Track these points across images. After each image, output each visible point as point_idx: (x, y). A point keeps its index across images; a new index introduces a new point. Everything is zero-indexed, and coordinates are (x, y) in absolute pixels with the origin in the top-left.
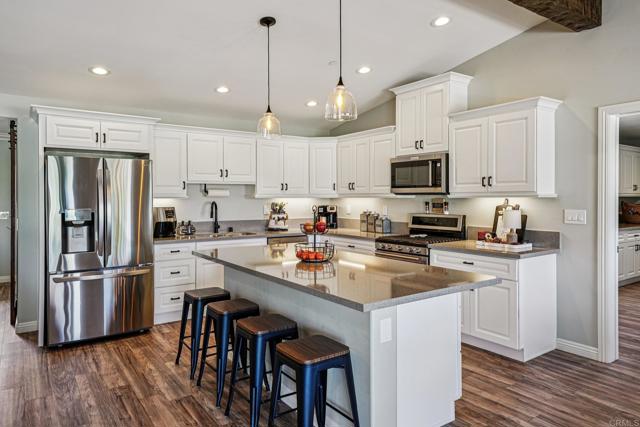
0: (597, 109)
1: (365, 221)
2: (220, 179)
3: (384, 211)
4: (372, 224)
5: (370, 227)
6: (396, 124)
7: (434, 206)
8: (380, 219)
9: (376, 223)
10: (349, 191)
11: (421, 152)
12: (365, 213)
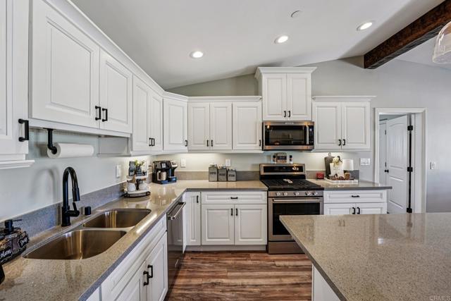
0: (374, 109)
1: (215, 173)
2: (95, 124)
3: (227, 163)
4: (224, 175)
5: (220, 177)
6: (261, 95)
7: (279, 158)
8: (232, 170)
9: (229, 173)
10: (207, 148)
11: (289, 119)
12: (213, 166)
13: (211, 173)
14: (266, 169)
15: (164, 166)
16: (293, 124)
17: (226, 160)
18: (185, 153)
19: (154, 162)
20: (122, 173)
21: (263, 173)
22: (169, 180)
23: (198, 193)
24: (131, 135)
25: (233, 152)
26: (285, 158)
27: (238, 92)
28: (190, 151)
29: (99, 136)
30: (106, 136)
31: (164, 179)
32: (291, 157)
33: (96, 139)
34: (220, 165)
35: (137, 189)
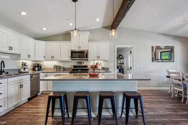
0: (115, 45)
1: (56, 68)
2: (9, 51)
3: (61, 65)
4: (59, 69)
5: (57, 69)
6: (71, 41)
7: (79, 63)
8: (62, 67)
9: (61, 68)
10: (51, 59)
11: (80, 49)
12: (55, 65)
13: (54, 68)
14: (74, 67)
15: (37, 65)
16: (80, 51)
17: (61, 64)
18: (44, 61)
19: (33, 64)
20: (20, 66)
21: (73, 68)
22: (39, 70)
23: (46, 74)
24: (21, 54)
25: (61, 60)
26: (82, 63)
27: (65, 40)
28: (46, 60)
29: (11, 54)
30: (13, 54)
31: (37, 70)
32: (83, 62)
33: (10, 55)
34: (58, 65)
35: (24, 70)
